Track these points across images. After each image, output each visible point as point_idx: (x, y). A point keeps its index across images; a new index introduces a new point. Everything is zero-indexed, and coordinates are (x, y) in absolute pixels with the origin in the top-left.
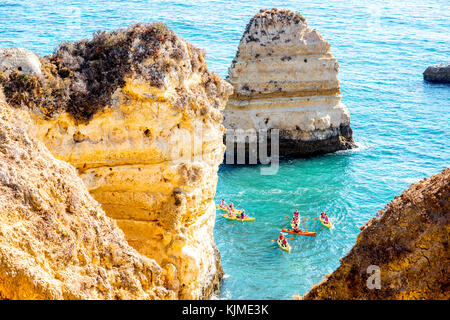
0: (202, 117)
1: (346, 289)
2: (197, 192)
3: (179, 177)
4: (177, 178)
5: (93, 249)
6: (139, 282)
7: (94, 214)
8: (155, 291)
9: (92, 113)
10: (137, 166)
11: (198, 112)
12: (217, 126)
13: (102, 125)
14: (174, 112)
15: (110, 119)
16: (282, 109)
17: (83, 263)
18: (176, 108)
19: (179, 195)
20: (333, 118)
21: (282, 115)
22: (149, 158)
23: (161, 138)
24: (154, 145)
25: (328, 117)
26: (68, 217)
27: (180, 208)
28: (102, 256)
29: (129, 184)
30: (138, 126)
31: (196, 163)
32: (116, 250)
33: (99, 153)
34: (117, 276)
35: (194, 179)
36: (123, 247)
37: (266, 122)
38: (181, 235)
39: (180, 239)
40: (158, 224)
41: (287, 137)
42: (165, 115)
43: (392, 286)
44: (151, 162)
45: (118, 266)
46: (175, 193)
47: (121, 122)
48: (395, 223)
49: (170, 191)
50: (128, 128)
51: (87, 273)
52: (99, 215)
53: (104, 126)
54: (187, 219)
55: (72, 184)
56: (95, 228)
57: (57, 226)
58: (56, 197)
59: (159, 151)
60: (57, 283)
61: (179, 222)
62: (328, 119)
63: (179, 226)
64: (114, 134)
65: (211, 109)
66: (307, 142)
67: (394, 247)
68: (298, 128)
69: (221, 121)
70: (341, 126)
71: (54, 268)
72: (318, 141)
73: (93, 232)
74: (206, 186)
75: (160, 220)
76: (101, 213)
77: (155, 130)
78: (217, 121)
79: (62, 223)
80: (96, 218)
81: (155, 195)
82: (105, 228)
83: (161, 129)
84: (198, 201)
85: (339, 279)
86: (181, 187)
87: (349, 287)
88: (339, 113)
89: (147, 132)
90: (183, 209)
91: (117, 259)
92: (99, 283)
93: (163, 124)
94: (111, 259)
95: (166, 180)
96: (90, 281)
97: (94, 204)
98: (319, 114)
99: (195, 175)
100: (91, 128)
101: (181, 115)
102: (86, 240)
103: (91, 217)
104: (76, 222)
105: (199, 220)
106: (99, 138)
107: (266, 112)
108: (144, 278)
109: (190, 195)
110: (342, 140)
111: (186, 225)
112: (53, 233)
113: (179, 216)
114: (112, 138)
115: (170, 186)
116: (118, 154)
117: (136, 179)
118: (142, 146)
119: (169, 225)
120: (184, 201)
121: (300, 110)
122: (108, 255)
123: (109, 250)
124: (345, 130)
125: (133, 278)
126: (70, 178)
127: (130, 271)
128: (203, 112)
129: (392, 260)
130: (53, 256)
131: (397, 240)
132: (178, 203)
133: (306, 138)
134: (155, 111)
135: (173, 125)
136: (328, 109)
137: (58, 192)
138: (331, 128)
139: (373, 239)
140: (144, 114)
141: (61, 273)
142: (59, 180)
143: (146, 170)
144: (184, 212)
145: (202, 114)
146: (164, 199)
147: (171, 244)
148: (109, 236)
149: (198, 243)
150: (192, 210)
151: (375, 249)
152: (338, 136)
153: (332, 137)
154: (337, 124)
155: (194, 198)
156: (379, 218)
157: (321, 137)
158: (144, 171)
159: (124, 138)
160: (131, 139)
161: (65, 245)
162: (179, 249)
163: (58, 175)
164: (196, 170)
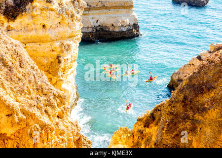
0: (71, 19)
1: (181, 107)
2: (69, 57)
3: (60, 49)
4: (59, 49)
5: (33, 86)
6: (56, 103)
7: (33, 68)
8: (64, 108)
9: (16, 16)
10: (39, 43)
11: (70, 16)
12: (79, 23)
13: (21, 22)
14: (58, 16)
15: (26, 19)
16: (105, 15)
17: (30, 93)
18: (59, 14)
19: (60, 58)
20: (130, 20)
21: (105, 18)
22: (45, 39)
23: (51, 29)
24: (48, 33)
25: (128, 20)
26: (20, 70)
27: (61, 65)
28: (37, 89)
29: (35, 53)
30: (39, 23)
31: (68, 42)
32: (44, 86)
33: (20, 36)
34: (45, 100)
35: (67, 50)
36: (47, 85)
37: (97, 22)
38: (61, 78)
39: (61, 80)
40: (49, 73)
41: (107, 30)
42: (54, 17)
43: (206, 106)
44: (46, 41)
45: (46, 95)
46: (58, 57)
47: (31, 21)
48: (206, 73)
49: (55, 56)
50: (34, 24)
51: (32, 98)
52: (35, 68)
53: (23, 23)
54: (64, 70)
55: (22, 52)
56: (34, 75)
57: (16, 74)
58: (14, 59)
59: (50, 36)
60: (17, 104)
61: (60, 72)
62: (127, 21)
63: (60, 74)
64: (27, 27)
65: (76, 15)
66: (117, 32)
67: (206, 86)
68: (113, 25)
69: (81, 21)
70: (134, 24)
71: (15, 96)
72: (122, 32)
73: (33, 77)
74: (73, 54)
75: (50, 71)
76: (36, 67)
77: (48, 25)
78: (79, 21)
79: (18, 72)
80: (34, 70)
81: (47, 58)
82: (39, 75)
83: (51, 24)
84: (69, 61)
85: (177, 102)
86: (61, 54)
87: (183, 106)
88: (133, 18)
89: (44, 26)
90: (62, 65)
91: (45, 91)
92: (38, 104)
93: (52, 22)
94: (42, 91)
95: (53, 51)
96: (34, 102)
97: (32, 63)
98: (123, 18)
99: (68, 48)
100: (16, 24)
101: (61, 17)
102: (30, 81)
103: (32, 70)
104: (24, 72)
105: (70, 70)
106: (20, 29)
107: (97, 17)
108: (59, 101)
109: (66, 58)
110: (134, 31)
111: (64, 74)
112: (14, 78)
113: (60, 69)
114: (26, 29)
115: (55, 54)
116: (29, 38)
117: (38, 50)
118: (41, 33)
119: (55, 74)
120: (63, 61)
121: (114, 16)
122: (41, 89)
123: (41, 86)
124: (136, 26)
125: (53, 101)
126: (20, 49)
127: (52, 97)
128: (72, 16)
129: (205, 93)
130: (15, 90)
131: (207, 82)
132: (60, 62)
133: (117, 30)
134: (48, 15)
135: (57, 22)
136: (128, 16)
137: (15, 56)
138: (129, 25)
139: (195, 82)
140: (43, 17)
141: (19, 98)
142: (15, 50)
143: (43, 45)
144: (63, 67)
145: (72, 17)
146: (52, 60)
147: (56, 83)
148: (40, 79)
149: (69, 82)
150: (67, 66)
151: (196, 87)
152: (132, 29)
153: (129, 30)
154: (132, 23)
155: (67, 60)
156: (197, 71)
157: (124, 29)
158: (42, 46)
159: (32, 29)
160: (36, 29)
161: (20, 84)
162: (61, 86)
163: (14, 47)
164: (69, 46)
